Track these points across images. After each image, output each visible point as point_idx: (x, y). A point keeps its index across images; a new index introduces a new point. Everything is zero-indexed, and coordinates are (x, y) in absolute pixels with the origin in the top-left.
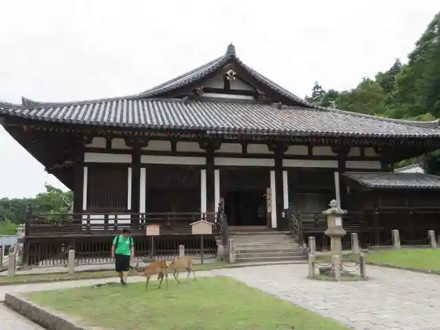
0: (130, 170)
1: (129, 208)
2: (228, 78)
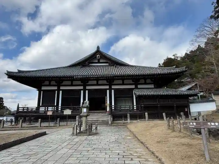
0: (56, 91)
1: (55, 105)
2: (97, 58)
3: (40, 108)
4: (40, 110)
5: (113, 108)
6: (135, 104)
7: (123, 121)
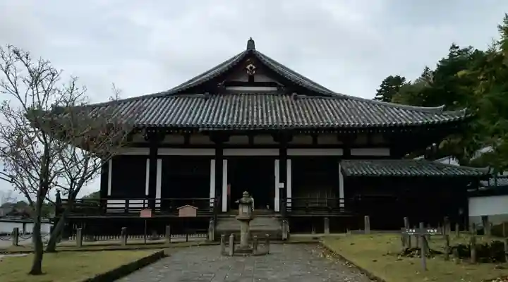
0: (148, 161)
1: (147, 193)
2: (248, 72)
3: (109, 201)
4: (108, 206)
5: (289, 205)
6: (342, 195)
7: (314, 235)
